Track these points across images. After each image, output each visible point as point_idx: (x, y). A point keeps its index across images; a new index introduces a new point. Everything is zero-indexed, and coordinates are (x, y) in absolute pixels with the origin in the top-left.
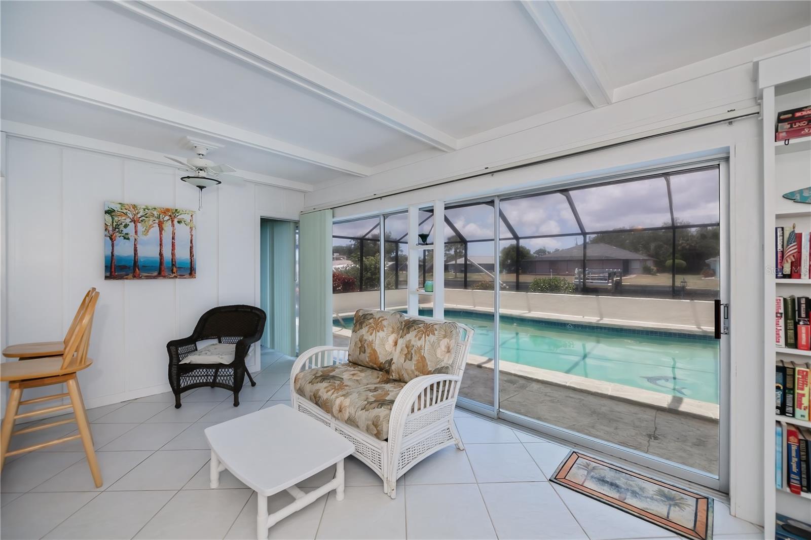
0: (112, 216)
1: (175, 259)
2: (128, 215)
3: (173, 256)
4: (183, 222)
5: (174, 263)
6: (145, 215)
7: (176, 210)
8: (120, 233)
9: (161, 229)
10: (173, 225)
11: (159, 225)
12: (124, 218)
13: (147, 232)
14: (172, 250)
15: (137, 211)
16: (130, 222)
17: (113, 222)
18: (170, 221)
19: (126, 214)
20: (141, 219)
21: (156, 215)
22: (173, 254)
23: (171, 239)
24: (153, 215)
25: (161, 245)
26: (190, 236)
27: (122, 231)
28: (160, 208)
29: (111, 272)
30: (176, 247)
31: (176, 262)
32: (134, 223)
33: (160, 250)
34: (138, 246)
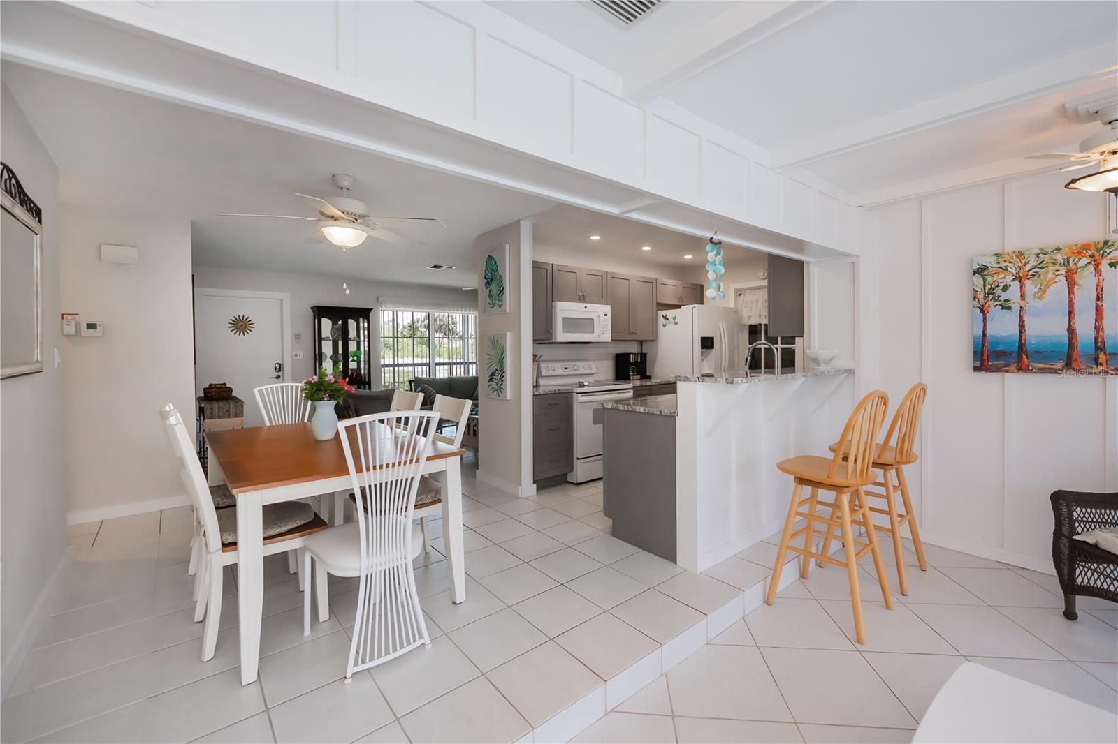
0: (983, 277)
1: (1103, 338)
2: (1009, 269)
3: (1097, 332)
5: (1099, 345)
6: (1040, 266)
7: (1107, 243)
8: (996, 301)
9: (1072, 284)
10: (1098, 273)
11: (1066, 277)
12: (1002, 276)
13: (1041, 292)
14: (1096, 321)
15: (1023, 261)
16: (1013, 280)
17: (984, 286)
18: (1092, 268)
19: (1005, 269)
20: (1031, 273)
21: (1060, 261)
22: (1098, 329)
23: (1094, 300)
24: (1055, 262)
25: (1071, 313)
27: (999, 296)
28: (1069, 247)
29: (982, 361)
30: (1106, 314)
31: (1103, 343)
32: (1020, 281)
33: (1070, 322)
34: (1026, 318)
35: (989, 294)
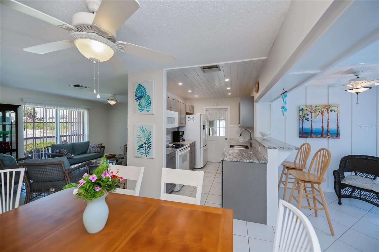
0: (302, 111)
1: (329, 129)
2: (309, 110)
3: (328, 128)
4: (333, 111)
5: (328, 131)
6: (316, 110)
7: (330, 105)
8: (306, 118)
9: (322, 115)
10: (328, 113)
11: (321, 113)
12: (307, 112)
13: (316, 116)
14: (328, 125)
15: (312, 108)
16: (310, 113)
17: (303, 114)
18: (327, 111)
20: (314, 111)
21: (320, 109)
22: (328, 127)
23: (327, 119)
25: (322, 122)
26: (337, 117)
27: (306, 117)
28: (322, 106)
29: (302, 135)
30: (330, 123)
31: (329, 131)
32: (311, 113)
33: (322, 125)
34: (312, 123)
35: (304, 116)
